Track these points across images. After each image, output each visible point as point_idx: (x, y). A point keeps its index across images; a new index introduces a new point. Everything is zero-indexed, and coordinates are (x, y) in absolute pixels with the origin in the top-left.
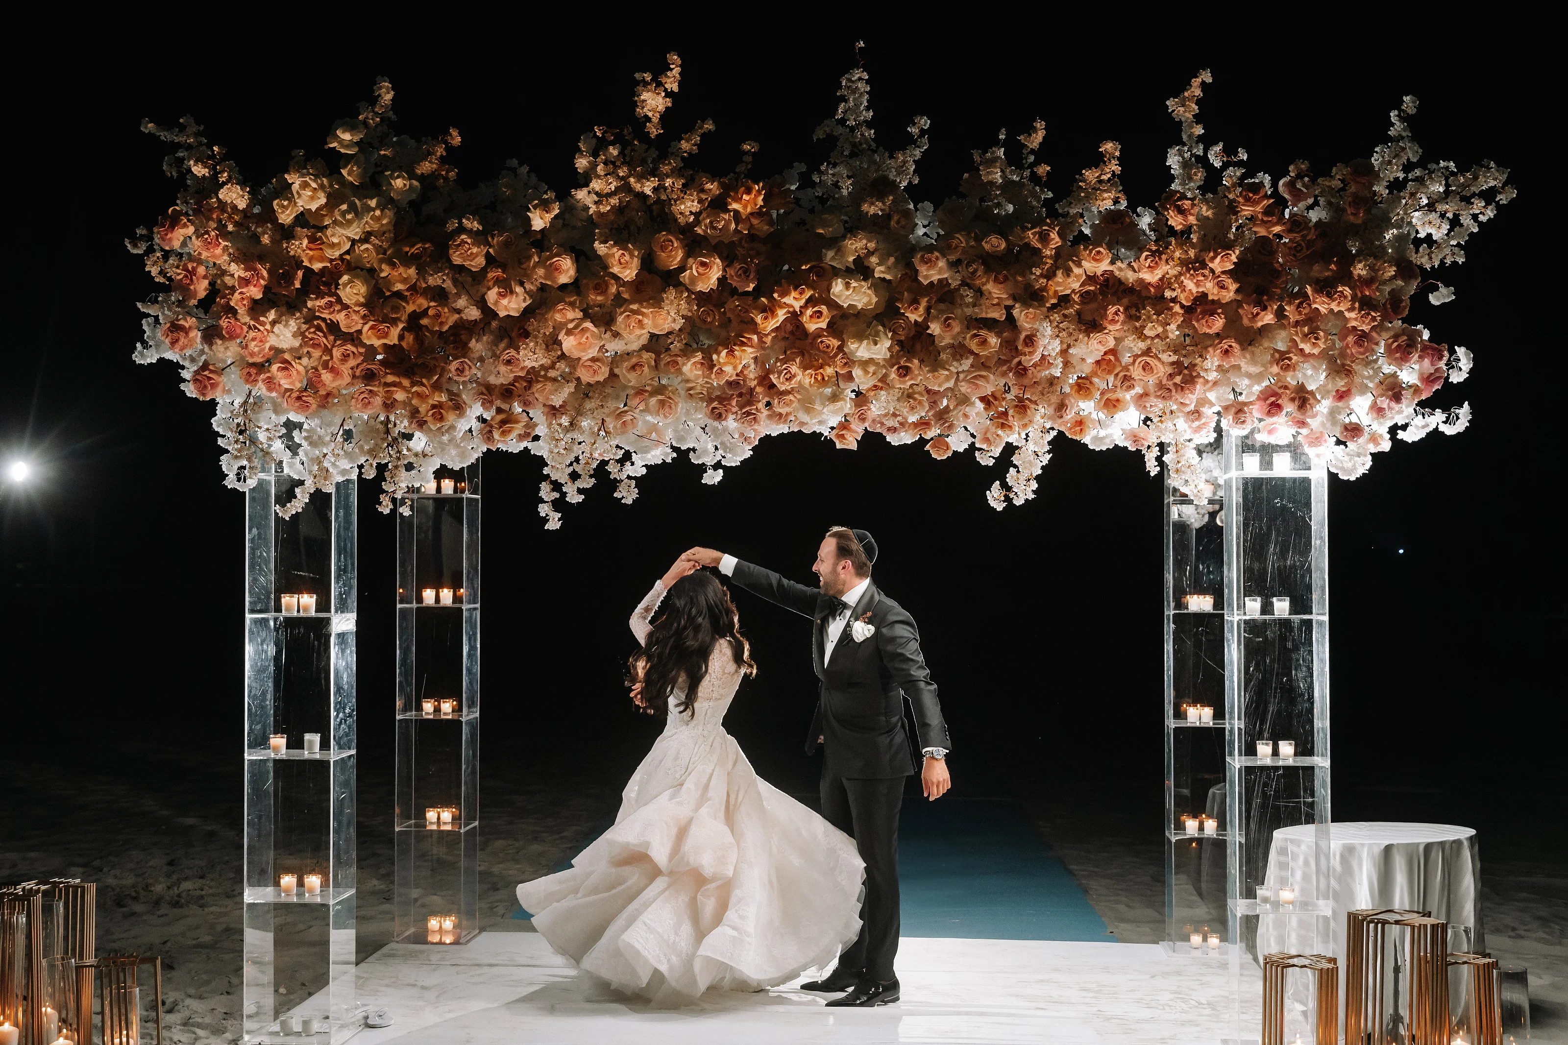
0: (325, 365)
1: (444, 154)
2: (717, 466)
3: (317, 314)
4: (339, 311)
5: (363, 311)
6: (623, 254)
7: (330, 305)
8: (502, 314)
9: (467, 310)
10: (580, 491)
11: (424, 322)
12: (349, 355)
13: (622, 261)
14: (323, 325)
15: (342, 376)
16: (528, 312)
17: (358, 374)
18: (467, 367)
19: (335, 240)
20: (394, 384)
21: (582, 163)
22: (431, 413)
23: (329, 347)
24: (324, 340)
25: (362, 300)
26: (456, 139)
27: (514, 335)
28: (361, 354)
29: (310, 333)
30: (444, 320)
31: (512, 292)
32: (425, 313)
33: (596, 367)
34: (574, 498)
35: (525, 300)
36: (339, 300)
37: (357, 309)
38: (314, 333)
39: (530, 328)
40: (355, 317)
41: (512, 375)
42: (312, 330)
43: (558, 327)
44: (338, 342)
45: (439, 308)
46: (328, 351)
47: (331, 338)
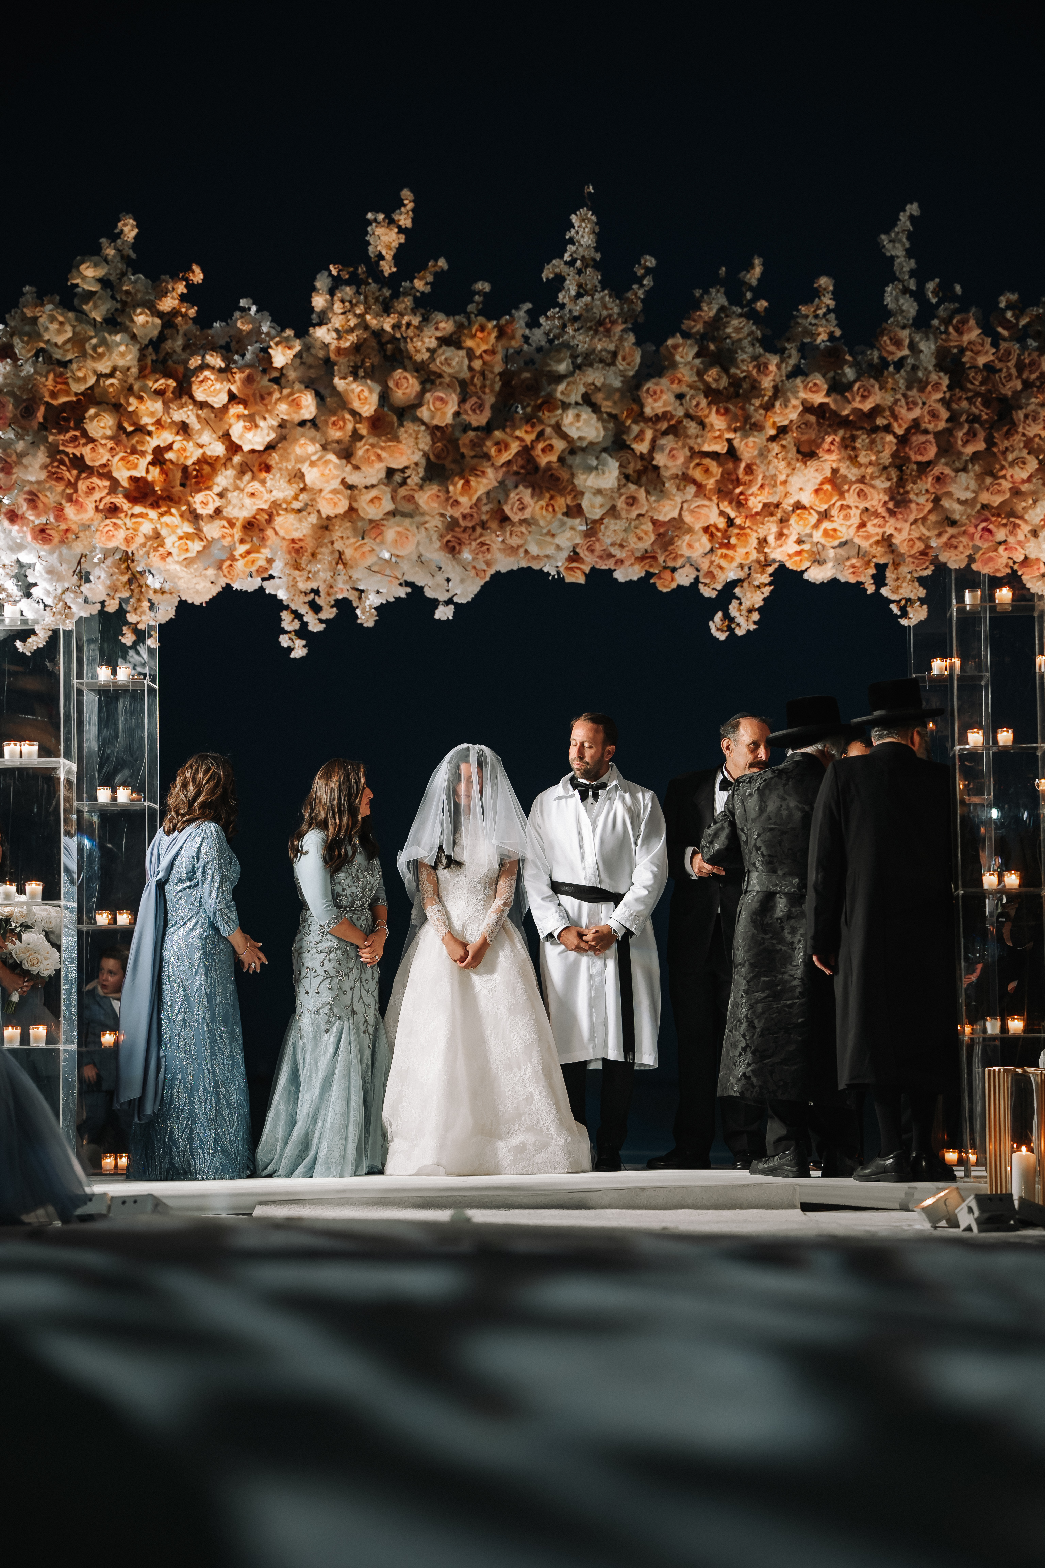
0: (70, 499)
1: (185, 291)
2: (450, 602)
3: (61, 448)
4: (85, 445)
5: (110, 444)
6: (362, 390)
7: (74, 439)
8: (246, 448)
9: (212, 446)
10: (321, 621)
11: (170, 455)
12: (94, 488)
13: (362, 397)
14: (66, 460)
15: (86, 511)
16: (270, 447)
17: (101, 507)
18: (211, 500)
19: (80, 374)
20: (141, 515)
21: (319, 302)
22: (177, 544)
23: (73, 481)
24: (68, 473)
25: (109, 433)
26: (197, 276)
27: (255, 469)
28: (105, 487)
29: (53, 467)
30: (188, 454)
31: (257, 426)
32: (170, 447)
33: (336, 500)
34: (315, 627)
35: (268, 434)
36: (85, 434)
37: (103, 442)
38: (58, 467)
39: (272, 463)
40: (101, 450)
41: (255, 508)
42: (56, 464)
43: (301, 460)
44: (84, 475)
45: (185, 442)
46: (74, 485)
47: (75, 472)
